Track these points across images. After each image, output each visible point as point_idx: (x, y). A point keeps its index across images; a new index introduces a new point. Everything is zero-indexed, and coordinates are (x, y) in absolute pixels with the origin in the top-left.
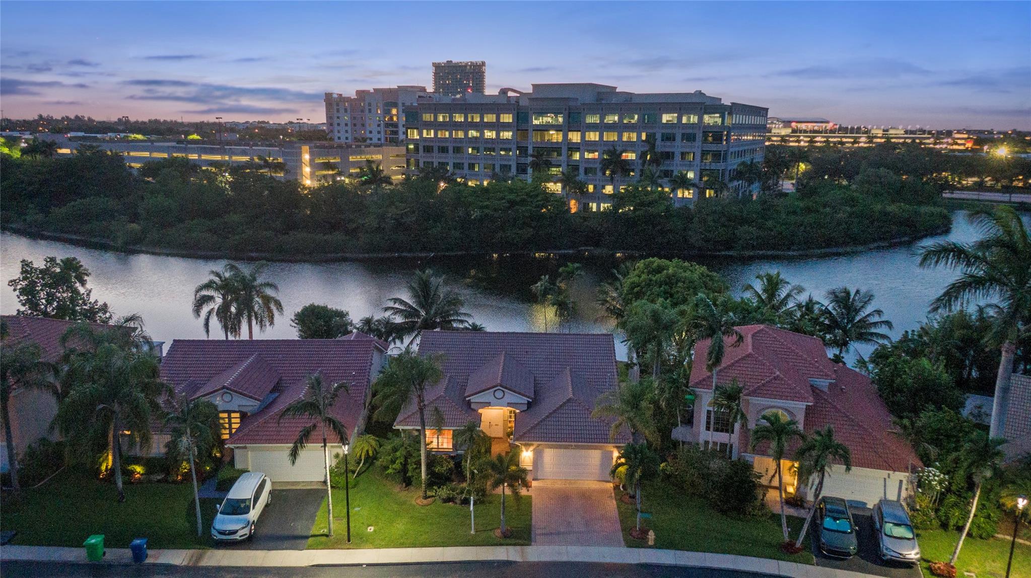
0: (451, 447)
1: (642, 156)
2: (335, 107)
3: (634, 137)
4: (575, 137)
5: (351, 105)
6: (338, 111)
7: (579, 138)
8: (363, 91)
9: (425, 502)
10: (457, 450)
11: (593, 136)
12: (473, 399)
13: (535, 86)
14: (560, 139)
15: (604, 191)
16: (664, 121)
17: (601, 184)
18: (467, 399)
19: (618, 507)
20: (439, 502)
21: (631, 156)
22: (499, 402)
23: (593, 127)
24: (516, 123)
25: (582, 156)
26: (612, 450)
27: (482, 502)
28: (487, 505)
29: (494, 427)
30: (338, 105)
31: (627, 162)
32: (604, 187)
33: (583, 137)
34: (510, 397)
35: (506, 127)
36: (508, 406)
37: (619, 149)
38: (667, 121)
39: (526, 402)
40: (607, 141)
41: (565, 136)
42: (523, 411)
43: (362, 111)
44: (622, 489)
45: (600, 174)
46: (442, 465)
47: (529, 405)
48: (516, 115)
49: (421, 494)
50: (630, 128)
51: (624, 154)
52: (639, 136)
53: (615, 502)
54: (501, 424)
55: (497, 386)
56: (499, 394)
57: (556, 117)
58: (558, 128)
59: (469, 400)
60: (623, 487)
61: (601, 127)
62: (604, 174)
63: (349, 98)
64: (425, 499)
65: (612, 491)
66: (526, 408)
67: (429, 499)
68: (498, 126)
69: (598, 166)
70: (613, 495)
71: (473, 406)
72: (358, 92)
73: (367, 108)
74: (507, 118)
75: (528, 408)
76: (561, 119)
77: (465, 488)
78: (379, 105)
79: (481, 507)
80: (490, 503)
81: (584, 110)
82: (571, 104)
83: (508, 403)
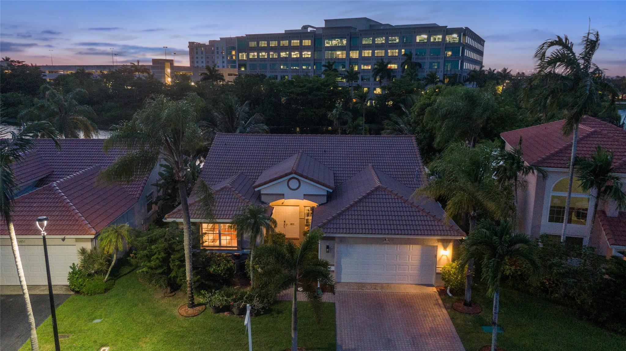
0: (236, 245)
1: (403, 65)
2: (195, 51)
3: (396, 52)
4: (354, 55)
5: (205, 49)
6: (197, 53)
7: (357, 55)
8: (213, 41)
9: (191, 311)
10: (243, 249)
11: (367, 53)
12: (265, 190)
13: (326, 21)
14: (344, 57)
15: (375, 92)
16: (418, 41)
17: (373, 86)
18: (256, 190)
19: (453, 319)
20: (210, 311)
21: (394, 66)
22: (294, 193)
23: (367, 47)
24: (313, 46)
25: (359, 68)
26: (436, 245)
27: (267, 311)
28: (275, 315)
29: (289, 226)
30: (197, 49)
31: (391, 70)
32: (375, 89)
33: (360, 54)
34: (308, 187)
35: (307, 48)
36: (304, 199)
37: (386, 61)
38: (420, 40)
39: (326, 193)
40: (377, 56)
41: (348, 54)
42: (322, 204)
43: (213, 53)
44: (450, 295)
45: (372, 79)
46: (219, 264)
47: (330, 197)
48: (313, 41)
49: (187, 301)
50: (393, 46)
51: (389, 65)
52: (400, 52)
53: (444, 311)
54: (297, 223)
55: (290, 173)
56: (294, 184)
57: (341, 40)
58: (341, 48)
59: (259, 191)
60: (451, 292)
61: (374, 47)
62: (375, 80)
63: (204, 45)
64: (192, 307)
65: (438, 297)
66: (325, 201)
67: (198, 308)
68: (301, 48)
69: (371, 74)
70: (440, 302)
71: (263, 198)
72: (210, 42)
73: (216, 51)
74: (307, 42)
75: (327, 202)
76: (345, 42)
77: (246, 292)
78: (223, 48)
79: (266, 319)
80: (279, 312)
81: (361, 35)
82: (352, 31)
83: (304, 195)
